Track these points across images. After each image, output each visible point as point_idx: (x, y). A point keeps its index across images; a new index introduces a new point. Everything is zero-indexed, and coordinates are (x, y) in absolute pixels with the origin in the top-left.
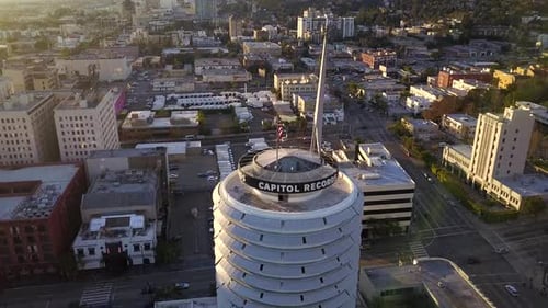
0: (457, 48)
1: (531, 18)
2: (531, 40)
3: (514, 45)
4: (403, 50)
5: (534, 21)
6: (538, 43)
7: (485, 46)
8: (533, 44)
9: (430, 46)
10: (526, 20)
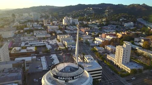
0: (105, 27)
1: (122, 19)
2: (123, 25)
3: (119, 26)
4: (91, 28)
5: (123, 20)
6: (125, 25)
7: (112, 26)
8: (124, 26)
9: (98, 26)
10: (121, 20)
